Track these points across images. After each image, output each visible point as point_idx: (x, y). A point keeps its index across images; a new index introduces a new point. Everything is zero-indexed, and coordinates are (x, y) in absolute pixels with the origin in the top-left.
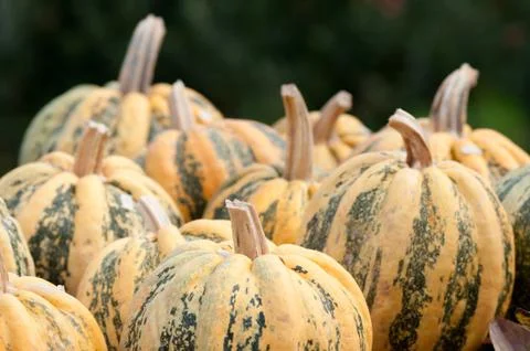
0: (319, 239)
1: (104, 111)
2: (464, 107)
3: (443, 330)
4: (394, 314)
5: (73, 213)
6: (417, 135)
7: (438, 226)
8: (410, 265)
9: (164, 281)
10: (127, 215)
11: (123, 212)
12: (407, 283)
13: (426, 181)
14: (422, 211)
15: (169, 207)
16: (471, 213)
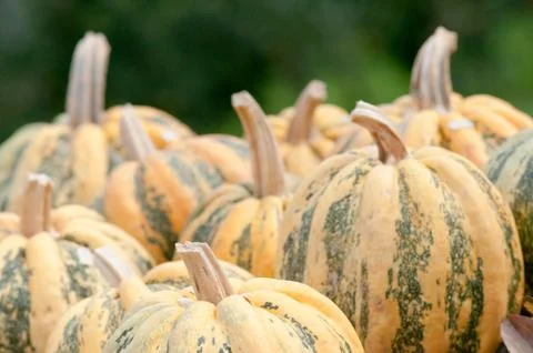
0: (299, 261)
1: (55, 152)
2: (447, 77)
3: (451, 337)
4: (394, 330)
5: (26, 280)
6: (383, 126)
7: (424, 223)
8: (400, 273)
9: (124, 346)
10: (87, 271)
11: (81, 269)
12: (401, 293)
13: (402, 176)
14: (402, 210)
15: (136, 252)
16: (457, 203)
